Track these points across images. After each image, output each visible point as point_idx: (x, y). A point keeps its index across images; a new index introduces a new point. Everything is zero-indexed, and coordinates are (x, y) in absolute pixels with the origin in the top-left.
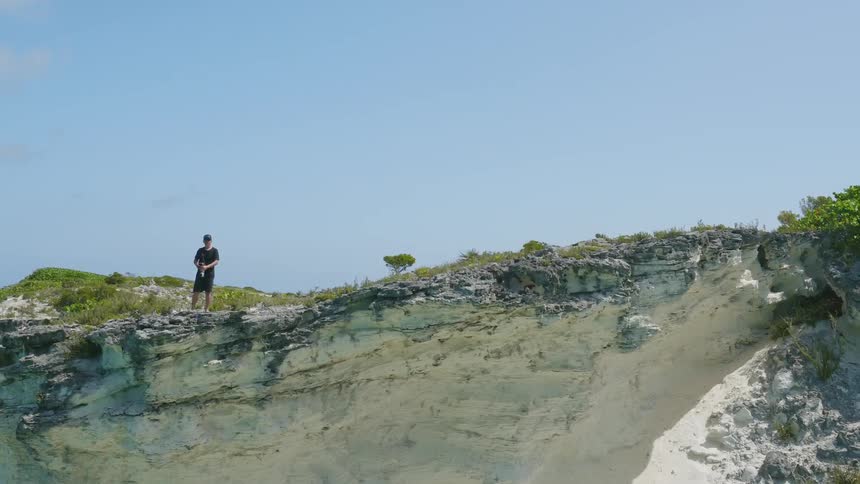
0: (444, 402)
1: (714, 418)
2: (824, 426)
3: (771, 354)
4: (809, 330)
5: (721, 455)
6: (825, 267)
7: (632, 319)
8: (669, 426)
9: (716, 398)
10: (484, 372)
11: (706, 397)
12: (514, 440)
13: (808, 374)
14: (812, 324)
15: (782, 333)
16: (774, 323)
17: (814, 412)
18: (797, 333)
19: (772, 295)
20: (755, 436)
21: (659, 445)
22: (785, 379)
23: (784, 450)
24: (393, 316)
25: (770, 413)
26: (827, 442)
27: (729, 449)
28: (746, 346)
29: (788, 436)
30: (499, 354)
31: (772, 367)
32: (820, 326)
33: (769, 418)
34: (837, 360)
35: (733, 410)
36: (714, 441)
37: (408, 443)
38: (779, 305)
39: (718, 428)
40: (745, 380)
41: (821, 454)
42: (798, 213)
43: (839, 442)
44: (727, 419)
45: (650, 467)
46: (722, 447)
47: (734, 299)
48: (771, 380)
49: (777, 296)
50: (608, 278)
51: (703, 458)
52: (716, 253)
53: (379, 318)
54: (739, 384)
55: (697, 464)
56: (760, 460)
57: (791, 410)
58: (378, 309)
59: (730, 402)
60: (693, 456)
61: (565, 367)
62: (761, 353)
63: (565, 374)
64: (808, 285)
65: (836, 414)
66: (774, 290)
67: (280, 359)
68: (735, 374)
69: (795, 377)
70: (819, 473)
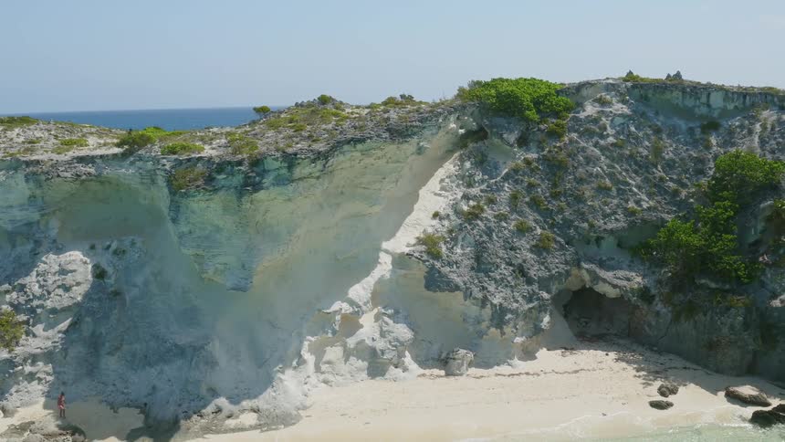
0: (355, 177)
1: (442, 181)
2: (482, 181)
3: (461, 155)
4: (475, 145)
5: (447, 194)
6: (482, 119)
7: (421, 144)
8: (424, 185)
9: (441, 173)
10: (373, 165)
11: (437, 173)
12: (380, 190)
13: (476, 163)
14: (477, 142)
15: (465, 146)
16: (462, 142)
17: (479, 177)
18: (471, 145)
19: (460, 131)
20: (458, 186)
21: (422, 192)
22: (468, 165)
23: (469, 190)
24: (359, 146)
25: (463, 178)
26: (484, 187)
27: (448, 191)
28: (450, 152)
29: (470, 185)
30: (379, 158)
31: (462, 160)
32: (480, 144)
33: (462, 180)
34: (487, 157)
35: (449, 177)
36: (442, 189)
37: (342, 193)
38: (462, 135)
39: (444, 184)
40: (452, 166)
41: (482, 191)
42: (466, 87)
43: (488, 187)
44: (447, 180)
45: (420, 200)
46: (446, 191)
47: (447, 133)
48: (462, 165)
49: (462, 131)
50: (415, 130)
51: (440, 195)
52: (446, 117)
53: (355, 147)
54: (449, 167)
55: (437, 197)
56: (461, 194)
57: (471, 176)
58: (355, 144)
59: (447, 174)
60: (436, 194)
61: (398, 162)
62: (457, 155)
63: (398, 164)
64: (474, 126)
65: (486, 177)
66: (461, 128)
67: (327, 163)
68: (447, 163)
69: (472, 164)
70: (481, 197)
